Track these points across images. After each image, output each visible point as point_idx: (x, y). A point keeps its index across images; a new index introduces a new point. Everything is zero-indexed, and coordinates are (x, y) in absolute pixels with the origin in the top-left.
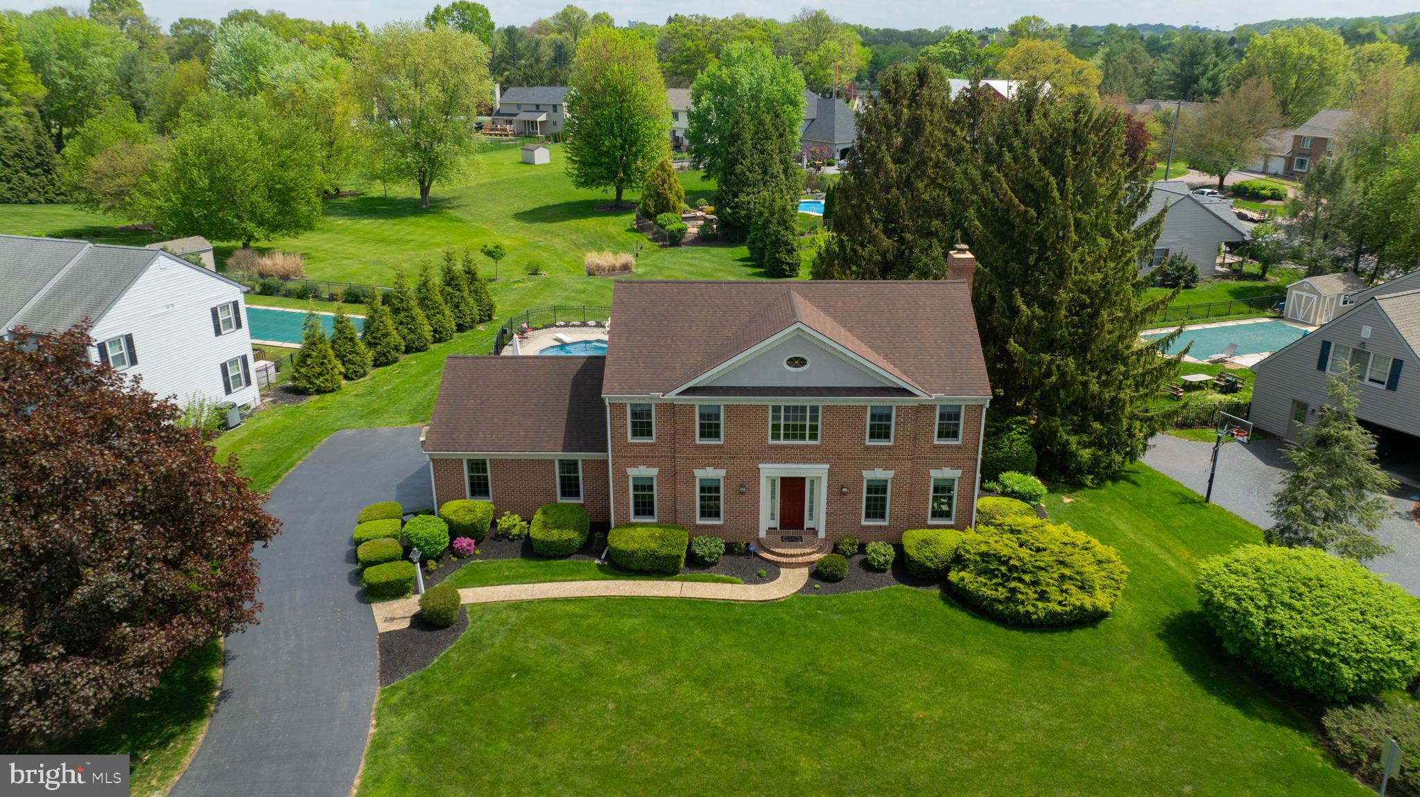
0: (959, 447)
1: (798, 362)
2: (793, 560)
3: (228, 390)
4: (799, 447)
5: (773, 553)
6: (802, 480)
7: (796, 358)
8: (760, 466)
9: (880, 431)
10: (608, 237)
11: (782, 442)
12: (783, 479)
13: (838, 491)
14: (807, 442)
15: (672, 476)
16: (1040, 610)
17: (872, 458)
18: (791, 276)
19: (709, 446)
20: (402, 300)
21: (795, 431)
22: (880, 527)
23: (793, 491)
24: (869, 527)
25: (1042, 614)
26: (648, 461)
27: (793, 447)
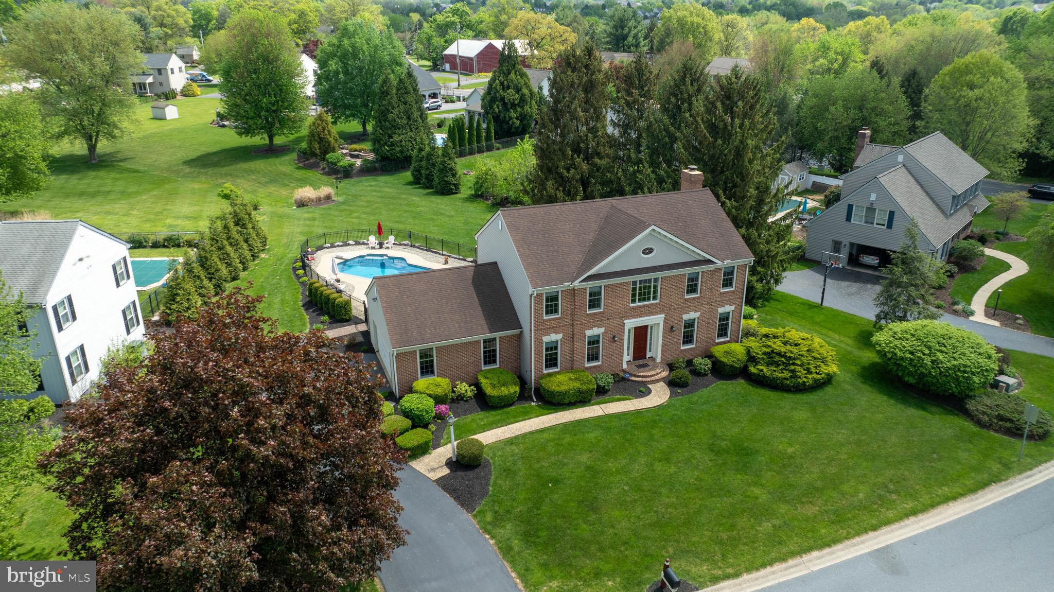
0: (733, 292)
1: (648, 251)
2: (653, 378)
3: (128, 332)
4: (648, 306)
5: (639, 376)
6: (645, 327)
7: (647, 249)
8: (625, 322)
9: (692, 289)
10: (284, 175)
11: (637, 304)
12: (636, 328)
13: (670, 329)
14: (652, 302)
15: (571, 338)
16: (809, 379)
17: (688, 306)
18: (456, 193)
19: (595, 314)
20: (217, 241)
21: (645, 296)
22: (691, 349)
23: (641, 334)
24: (685, 350)
25: (811, 382)
26: (555, 330)
27: (644, 306)
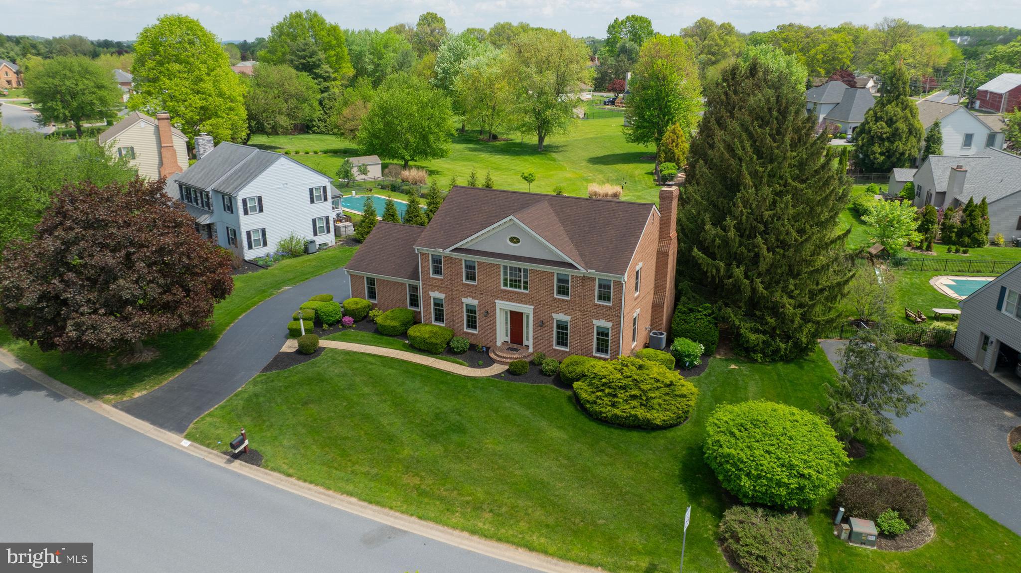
0: (610, 308)
1: (514, 240)
2: (504, 360)
3: (315, 234)
4: (516, 293)
5: (496, 354)
6: (521, 314)
7: (515, 238)
8: (496, 301)
9: (563, 291)
11: (508, 288)
12: (512, 312)
13: (541, 324)
14: (522, 290)
15: (451, 299)
16: (608, 411)
17: (559, 306)
19: (469, 285)
21: (515, 283)
22: (563, 351)
23: (516, 319)
24: (557, 350)
25: (609, 415)
26: (440, 289)
27: (513, 292)
